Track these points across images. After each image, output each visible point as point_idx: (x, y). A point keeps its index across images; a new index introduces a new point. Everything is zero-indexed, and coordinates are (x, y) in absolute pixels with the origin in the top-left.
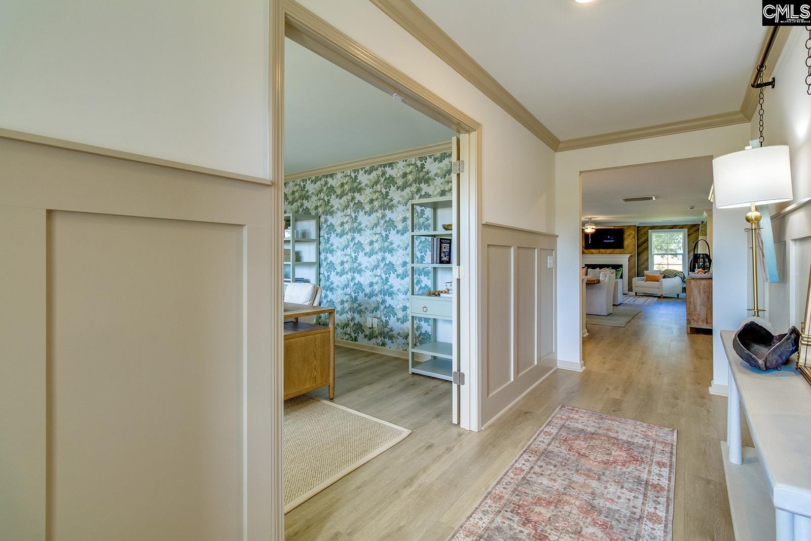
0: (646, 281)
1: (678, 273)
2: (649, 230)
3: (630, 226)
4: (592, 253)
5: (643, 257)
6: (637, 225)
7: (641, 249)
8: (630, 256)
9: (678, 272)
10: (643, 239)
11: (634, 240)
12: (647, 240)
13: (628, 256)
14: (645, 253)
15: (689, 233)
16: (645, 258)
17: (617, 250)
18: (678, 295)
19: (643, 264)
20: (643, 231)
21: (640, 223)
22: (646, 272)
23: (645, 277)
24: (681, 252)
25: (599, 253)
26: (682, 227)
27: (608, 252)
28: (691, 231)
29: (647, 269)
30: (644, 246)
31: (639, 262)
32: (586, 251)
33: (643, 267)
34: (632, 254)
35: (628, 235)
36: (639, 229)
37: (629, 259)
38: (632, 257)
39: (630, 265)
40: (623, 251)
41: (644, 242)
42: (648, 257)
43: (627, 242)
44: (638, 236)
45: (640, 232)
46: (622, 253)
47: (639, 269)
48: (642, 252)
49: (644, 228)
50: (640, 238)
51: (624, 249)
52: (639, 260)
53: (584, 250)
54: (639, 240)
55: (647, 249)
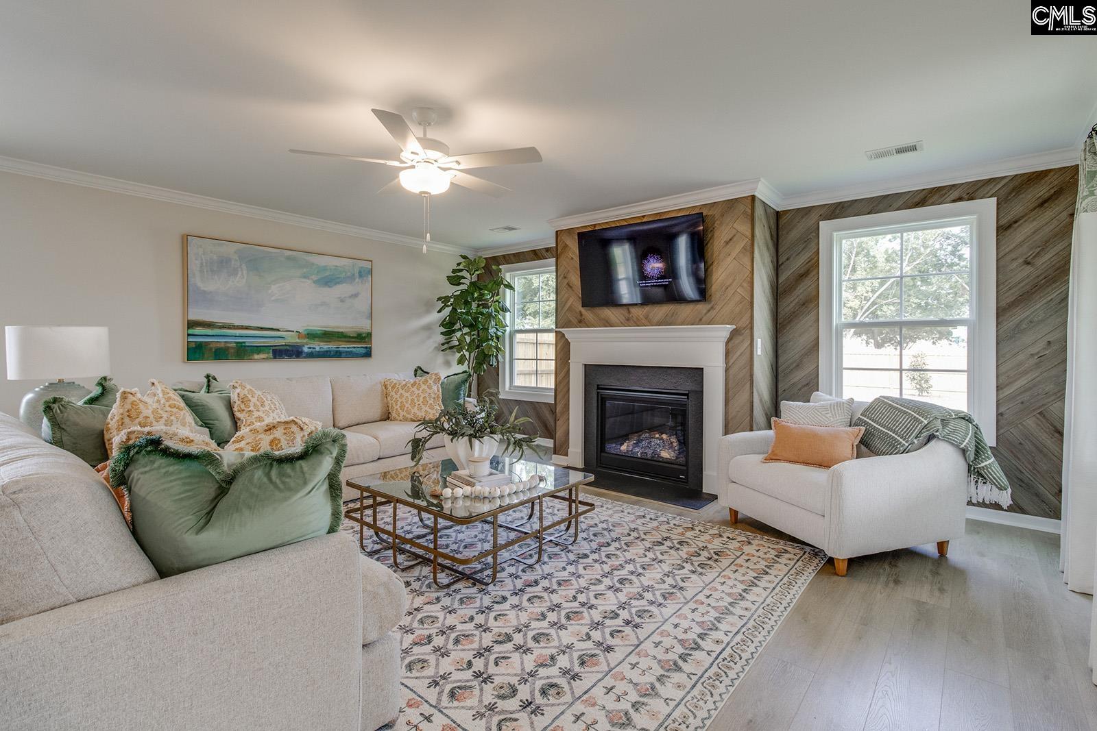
0: (767, 460)
1: (944, 422)
2: (820, 222)
3: (732, 203)
4: (607, 323)
5: (797, 341)
7: (788, 304)
8: (734, 334)
9: (947, 418)
10: (798, 263)
12: (812, 266)
13: (724, 330)
14: (806, 321)
15: (1004, 222)
16: (806, 339)
17: (686, 310)
18: (942, 546)
19: (798, 366)
20: (801, 227)
24: (965, 313)
25: (629, 321)
26: (970, 192)
27: (656, 320)
28: (1017, 208)
30: (801, 291)
31: (781, 360)
32: (588, 314)
33: (795, 380)
34: (739, 325)
35: (727, 243)
36: (783, 221)
37: (730, 344)
38: (741, 338)
39: (731, 372)
40: (705, 311)
41: (803, 276)
42: (816, 336)
43: (720, 273)
44: (781, 251)
45: (787, 233)
46: (704, 320)
47: (779, 386)
48: (793, 317)
49: (802, 217)
50: (788, 259)
51: (710, 302)
52: (780, 352)
53: (583, 310)
54: (782, 267)
55: (811, 301)
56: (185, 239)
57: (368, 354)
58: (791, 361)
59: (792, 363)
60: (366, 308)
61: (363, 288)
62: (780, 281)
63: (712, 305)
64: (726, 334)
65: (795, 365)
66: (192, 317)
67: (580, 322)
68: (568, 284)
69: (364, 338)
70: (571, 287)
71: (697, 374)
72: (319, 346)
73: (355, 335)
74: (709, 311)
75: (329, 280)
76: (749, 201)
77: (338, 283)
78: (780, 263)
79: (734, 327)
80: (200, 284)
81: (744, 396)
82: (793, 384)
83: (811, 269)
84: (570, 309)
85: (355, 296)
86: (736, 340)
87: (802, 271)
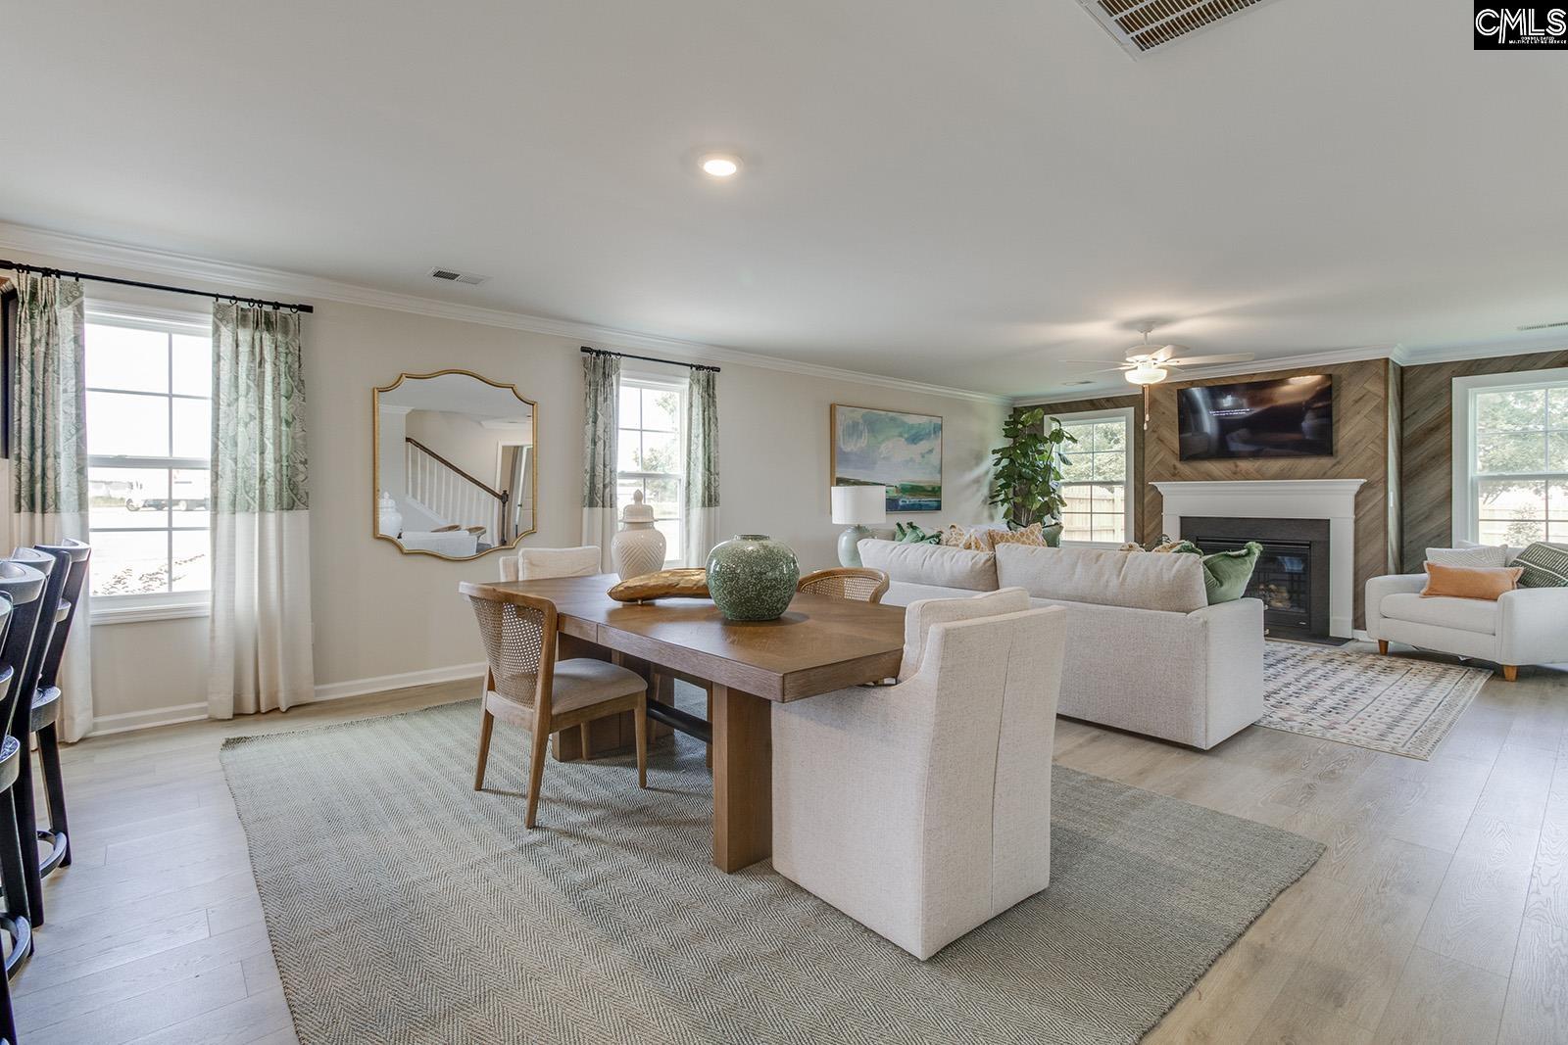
0: (1426, 595)
2: (1454, 379)
3: (1362, 365)
4: (1210, 477)
5: (1428, 490)
6: (1400, 356)
7: (1417, 457)
8: (1363, 487)
10: (1427, 417)
11: (1380, 419)
12: (1446, 420)
13: (1355, 485)
14: (1436, 474)
16: (1436, 492)
17: (1308, 463)
19: (1426, 519)
20: (1429, 383)
21: (1414, 353)
22: (1434, 555)
23: (1425, 576)
25: (1236, 475)
27: (1271, 473)
29: (1444, 538)
30: (1433, 444)
31: (1406, 513)
32: (1184, 468)
33: (1424, 531)
34: (1372, 478)
35: (1356, 402)
36: (1407, 376)
37: (1360, 498)
38: (1374, 490)
39: (1362, 522)
40: (1330, 466)
41: (1433, 430)
42: (1449, 488)
43: (1348, 429)
44: (1405, 405)
45: (1414, 388)
46: (1329, 473)
47: (1405, 538)
48: (1422, 469)
49: (1432, 373)
50: (1414, 413)
51: (1337, 457)
52: (1405, 504)
53: (1178, 465)
54: (1408, 421)
55: (1444, 455)
56: (832, 408)
57: (939, 508)
58: (1420, 512)
59: (1422, 514)
60: (937, 463)
61: (935, 443)
62: (1405, 435)
63: (1338, 460)
64: (1357, 488)
65: (1423, 517)
66: (838, 475)
67: (1174, 475)
68: (1158, 438)
69: (936, 491)
70: (1162, 441)
71: (1325, 524)
72: (909, 500)
73: (930, 489)
74: (1335, 465)
75: (914, 439)
76: (1382, 364)
77: (921, 440)
78: (1405, 417)
79: (1363, 481)
80: (842, 447)
81: (1378, 545)
82: (1423, 535)
83: (1444, 422)
84: (1161, 462)
85: (931, 451)
86: (1367, 493)
87: (1431, 426)
